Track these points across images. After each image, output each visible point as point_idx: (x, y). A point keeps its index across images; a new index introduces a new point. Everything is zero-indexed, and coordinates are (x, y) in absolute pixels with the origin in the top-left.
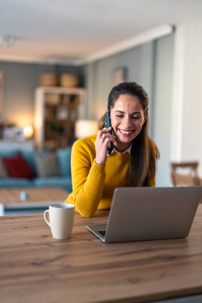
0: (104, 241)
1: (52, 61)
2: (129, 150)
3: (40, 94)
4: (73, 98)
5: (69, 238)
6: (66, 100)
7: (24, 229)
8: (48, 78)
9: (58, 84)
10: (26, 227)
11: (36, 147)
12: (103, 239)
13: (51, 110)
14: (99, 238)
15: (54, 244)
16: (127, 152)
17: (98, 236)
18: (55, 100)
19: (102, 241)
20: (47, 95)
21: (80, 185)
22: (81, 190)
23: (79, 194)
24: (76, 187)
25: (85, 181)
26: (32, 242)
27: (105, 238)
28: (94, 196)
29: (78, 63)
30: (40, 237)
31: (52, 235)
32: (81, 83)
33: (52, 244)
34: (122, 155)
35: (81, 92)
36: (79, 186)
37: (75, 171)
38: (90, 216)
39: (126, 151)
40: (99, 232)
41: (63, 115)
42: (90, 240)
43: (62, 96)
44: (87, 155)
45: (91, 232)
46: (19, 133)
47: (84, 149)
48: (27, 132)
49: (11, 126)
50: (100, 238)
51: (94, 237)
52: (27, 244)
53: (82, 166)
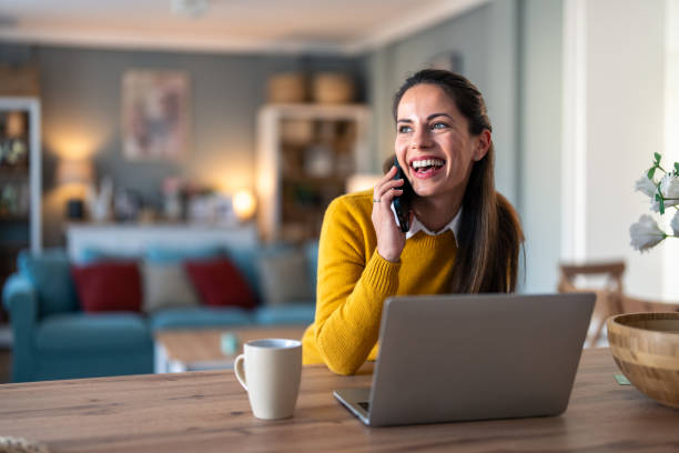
0: (367, 421)
1: (295, 47)
2: (453, 226)
3: (268, 121)
4: (343, 128)
5: (291, 417)
6: (328, 133)
7: (194, 400)
8: (285, 86)
9: (308, 98)
10: (198, 397)
11: (261, 239)
12: (365, 416)
13: (294, 155)
14: (357, 417)
15: (255, 430)
16: (449, 230)
17: (356, 412)
18: (301, 132)
19: (364, 424)
20: (284, 122)
21: (336, 299)
22: (337, 311)
23: (330, 319)
24: (325, 302)
25: (350, 292)
26: (204, 424)
27: (369, 414)
28: (366, 329)
29: (351, 48)
30: (224, 416)
31: (251, 412)
32: (359, 93)
33: (248, 430)
34: (438, 238)
35: (359, 114)
36: (332, 301)
37: (327, 268)
38: (348, 372)
39: (446, 228)
40: (360, 404)
41: (320, 165)
42: (337, 421)
43: (318, 124)
44: (357, 234)
45: (343, 405)
46: (224, 209)
47: (352, 219)
48: (242, 205)
49: (206, 192)
50: (361, 417)
51: (349, 414)
52: (192, 430)
53: (343, 257)
